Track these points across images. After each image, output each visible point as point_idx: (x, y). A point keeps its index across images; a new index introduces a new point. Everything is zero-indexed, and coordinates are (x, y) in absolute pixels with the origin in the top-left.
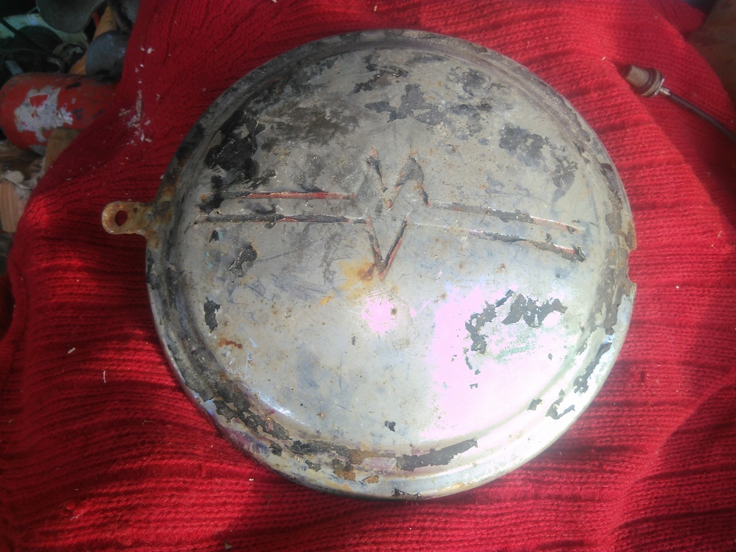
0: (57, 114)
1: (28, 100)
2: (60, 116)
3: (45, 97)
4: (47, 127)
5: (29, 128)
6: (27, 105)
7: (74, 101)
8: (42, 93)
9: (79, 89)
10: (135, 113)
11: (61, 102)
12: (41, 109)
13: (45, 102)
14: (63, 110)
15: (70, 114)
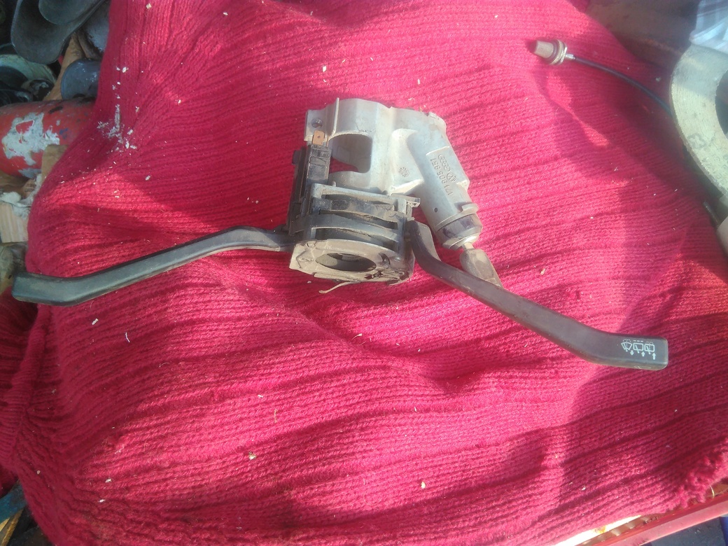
0: (44, 137)
1: (14, 128)
2: (47, 138)
3: (30, 123)
4: (36, 150)
5: (18, 154)
6: (14, 133)
7: (58, 123)
8: (27, 120)
9: (62, 111)
10: (114, 124)
11: (46, 125)
12: (27, 135)
13: (31, 128)
14: (49, 132)
15: (56, 134)
